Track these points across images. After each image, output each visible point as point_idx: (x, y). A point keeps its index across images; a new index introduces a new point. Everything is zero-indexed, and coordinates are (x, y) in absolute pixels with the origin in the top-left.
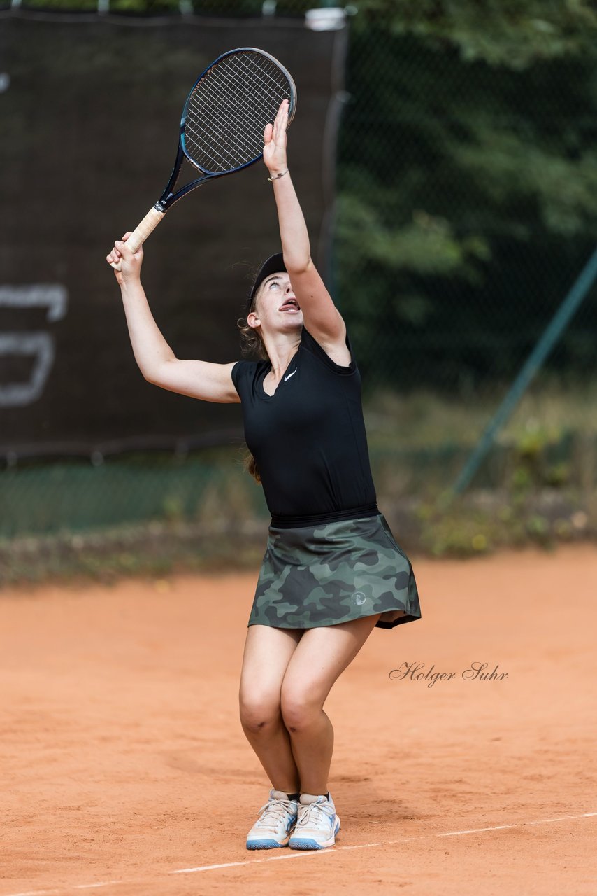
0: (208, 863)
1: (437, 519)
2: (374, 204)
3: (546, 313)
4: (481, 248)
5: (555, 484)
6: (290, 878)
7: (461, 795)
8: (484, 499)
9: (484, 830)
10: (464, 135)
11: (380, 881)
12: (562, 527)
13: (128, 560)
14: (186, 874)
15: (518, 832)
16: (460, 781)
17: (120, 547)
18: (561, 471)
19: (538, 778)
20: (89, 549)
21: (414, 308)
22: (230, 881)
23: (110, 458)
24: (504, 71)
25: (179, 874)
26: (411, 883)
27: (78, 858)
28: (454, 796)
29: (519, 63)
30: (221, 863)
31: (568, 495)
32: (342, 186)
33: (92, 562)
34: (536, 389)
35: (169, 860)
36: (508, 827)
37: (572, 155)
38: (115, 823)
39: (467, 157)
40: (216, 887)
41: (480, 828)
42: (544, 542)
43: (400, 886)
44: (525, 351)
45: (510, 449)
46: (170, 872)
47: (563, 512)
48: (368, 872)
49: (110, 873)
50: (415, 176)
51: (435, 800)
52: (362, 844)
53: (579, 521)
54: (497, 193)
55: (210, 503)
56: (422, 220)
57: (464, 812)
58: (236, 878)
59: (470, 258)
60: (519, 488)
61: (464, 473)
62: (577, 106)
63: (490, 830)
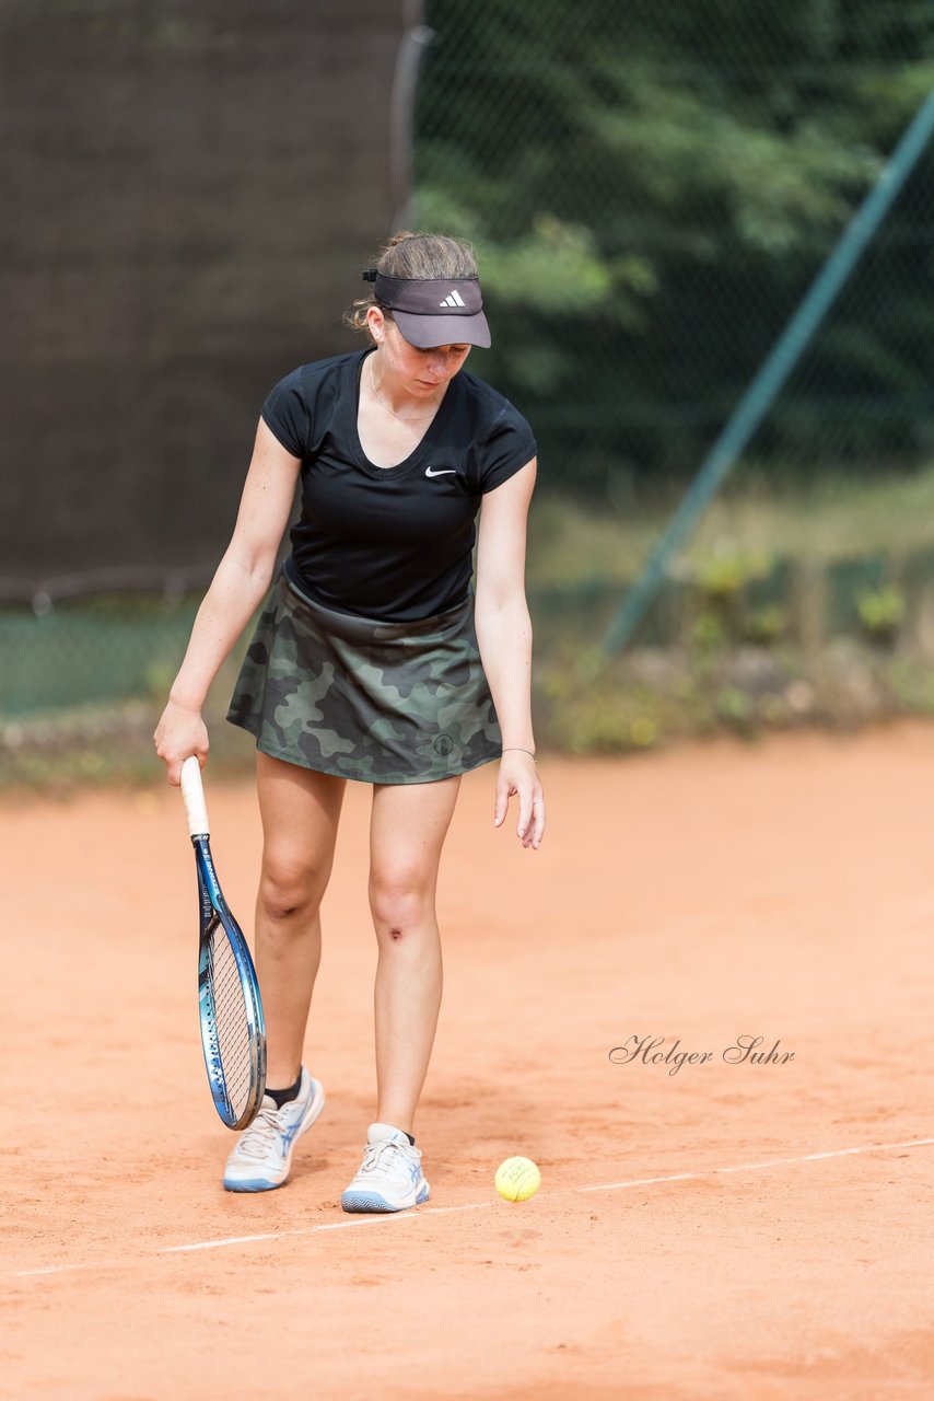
0: (219, 1236)
1: (577, 695)
2: (471, 204)
3: (743, 372)
4: (641, 274)
5: (761, 640)
6: (349, 1258)
7: (613, 1127)
8: (651, 665)
9: (651, 1181)
10: (612, 96)
11: (489, 1262)
12: (773, 707)
13: (92, 763)
14: (185, 1253)
15: (703, 1185)
16: (614, 1106)
17: (80, 742)
18: (771, 620)
19: (735, 1100)
20: (31, 746)
21: (538, 367)
22: (254, 1263)
23: (62, 604)
25: (175, 1253)
26: (537, 1266)
27: (16, 1229)
28: (605, 1128)
30: (239, 1236)
31: (781, 658)
32: (421, 175)
33: (36, 766)
34: (731, 491)
35: (159, 1232)
36: (688, 1176)
37: (783, 127)
38: (73, 1173)
39: (617, 130)
40: (232, 1274)
41: (645, 1179)
42: (743, 730)
43: (521, 1269)
44: (712, 431)
45: (690, 587)
46: (158, 1251)
47: (773, 685)
48: (470, 1248)
49: (66, 1252)
50: (536, 161)
51: (574, 1135)
52: (461, 1204)
53: (799, 698)
54: (664, 186)
56: (549, 228)
57: (620, 1154)
58: (265, 1260)
59: (624, 288)
60: (703, 646)
61: (617, 624)
62: (789, 48)
63: (661, 1182)
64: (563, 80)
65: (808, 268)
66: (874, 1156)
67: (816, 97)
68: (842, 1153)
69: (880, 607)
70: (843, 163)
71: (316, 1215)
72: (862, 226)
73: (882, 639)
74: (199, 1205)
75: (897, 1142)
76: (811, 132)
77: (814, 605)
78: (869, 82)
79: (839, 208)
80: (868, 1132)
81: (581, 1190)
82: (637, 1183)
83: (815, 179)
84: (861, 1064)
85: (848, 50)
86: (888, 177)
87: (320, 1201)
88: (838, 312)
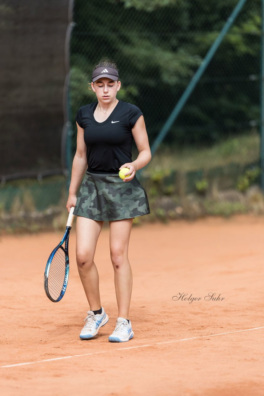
0: (16, 363)
4: (134, 91)
5: (168, 194)
6: (52, 369)
9: (138, 347)
10: (126, 41)
11: (92, 370)
12: (171, 213)
14: (6, 368)
15: (152, 348)
19: (162, 324)
22: (26, 371)
24: (143, 12)
25: (3, 368)
26: (105, 371)
29: (150, 9)
31: (174, 199)
32: (72, 63)
34: (159, 152)
36: (148, 345)
37: (174, 50)
39: (127, 50)
40: (20, 374)
41: (136, 346)
42: (163, 220)
43: (101, 372)
45: (148, 179)
47: (172, 207)
48: (87, 366)
52: (84, 354)
53: (179, 210)
54: (141, 66)
55: (16, 204)
58: (29, 370)
59: (129, 95)
60: (152, 196)
62: (176, 28)
63: (140, 347)
64: (113, 36)
65: (181, 90)
66: (200, 339)
67: (183, 41)
68: (191, 338)
69: (201, 185)
70: (191, 60)
71: (43, 357)
72: (196, 77)
73: (202, 193)
74: (10, 354)
75: (206, 335)
76: (182, 51)
77: (183, 184)
78: (198, 37)
79: (190, 72)
80: (198, 333)
81: (117, 350)
82: (134, 347)
83: (183, 64)
84: (196, 314)
85: (192, 28)
86: (203, 64)
87: (44, 353)
88: (189, 102)
